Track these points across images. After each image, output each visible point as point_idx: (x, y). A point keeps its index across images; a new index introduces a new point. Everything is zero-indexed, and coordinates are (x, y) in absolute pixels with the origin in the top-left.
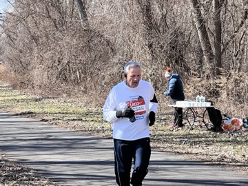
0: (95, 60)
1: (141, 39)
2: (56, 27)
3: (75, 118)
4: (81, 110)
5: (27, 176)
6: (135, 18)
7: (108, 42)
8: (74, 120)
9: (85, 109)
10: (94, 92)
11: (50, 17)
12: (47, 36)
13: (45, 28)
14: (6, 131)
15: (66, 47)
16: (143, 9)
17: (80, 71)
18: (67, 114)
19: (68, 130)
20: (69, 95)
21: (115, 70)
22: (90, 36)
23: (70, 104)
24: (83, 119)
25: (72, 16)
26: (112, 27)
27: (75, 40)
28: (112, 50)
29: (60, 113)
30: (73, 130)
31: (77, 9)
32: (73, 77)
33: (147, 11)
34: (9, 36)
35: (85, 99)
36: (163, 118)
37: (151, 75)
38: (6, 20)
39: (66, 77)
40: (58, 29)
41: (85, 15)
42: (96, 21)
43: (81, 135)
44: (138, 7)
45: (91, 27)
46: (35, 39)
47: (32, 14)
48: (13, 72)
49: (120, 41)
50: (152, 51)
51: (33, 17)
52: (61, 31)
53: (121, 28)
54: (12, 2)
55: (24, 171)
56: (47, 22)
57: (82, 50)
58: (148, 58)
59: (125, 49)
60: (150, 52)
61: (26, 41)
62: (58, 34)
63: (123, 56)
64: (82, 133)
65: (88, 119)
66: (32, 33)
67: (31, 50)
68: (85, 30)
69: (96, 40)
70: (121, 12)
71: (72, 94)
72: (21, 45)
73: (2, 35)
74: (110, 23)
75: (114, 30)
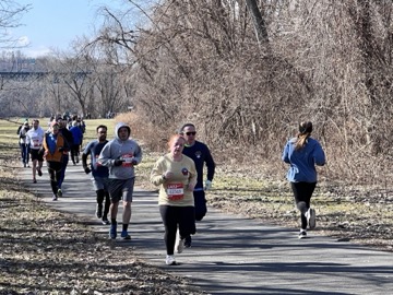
0: (281, 105)
1: (354, 71)
2: (219, 52)
3: (251, 197)
4: (259, 185)
5: (176, 289)
6: (345, 38)
7: (302, 77)
8: (248, 200)
9: (266, 184)
11: (209, 36)
12: (204, 67)
13: (201, 53)
15: (235, 85)
16: (358, 24)
17: (257, 122)
18: (236, 190)
19: (239, 216)
20: (240, 161)
22: (272, 67)
23: (241, 175)
24: (263, 198)
25: (243, 35)
26: (308, 53)
27: (248, 73)
28: (308, 89)
29: (225, 189)
30: (248, 216)
31: (252, 24)
32: (245, 132)
33: (364, 27)
34: (144, 67)
35: (266, 167)
36: (389, 198)
37: (370, 130)
38: (141, 42)
39: (234, 132)
40: (221, 57)
41: (264, 34)
42: (283, 44)
43: (261, 225)
44: (349, 21)
45: (275, 53)
46: (185, 71)
47: (181, 31)
48: (150, 124)
49: (319, 74)
50: (372, 92)
51: (182, 37)
52: (227, 59)
53: (323, 54)
54: (149, 14)
55: (173, 282)
56: (204, 45)
57: (259, 89)
58: (366, 102)
59: (329, 88)
60: (368, 92)
61: (171, 73)
62: (222, 64)
63: (325, 98)
65: (270, 199)
66: (181, 63)
67: (179, 89)
68: (265, 58)
69: (283, 74)
70: (322, 28)
71: (245, 158)
72: (164, 81)
73: (134, 66)
74: (304, 47)
75: (311, 57)
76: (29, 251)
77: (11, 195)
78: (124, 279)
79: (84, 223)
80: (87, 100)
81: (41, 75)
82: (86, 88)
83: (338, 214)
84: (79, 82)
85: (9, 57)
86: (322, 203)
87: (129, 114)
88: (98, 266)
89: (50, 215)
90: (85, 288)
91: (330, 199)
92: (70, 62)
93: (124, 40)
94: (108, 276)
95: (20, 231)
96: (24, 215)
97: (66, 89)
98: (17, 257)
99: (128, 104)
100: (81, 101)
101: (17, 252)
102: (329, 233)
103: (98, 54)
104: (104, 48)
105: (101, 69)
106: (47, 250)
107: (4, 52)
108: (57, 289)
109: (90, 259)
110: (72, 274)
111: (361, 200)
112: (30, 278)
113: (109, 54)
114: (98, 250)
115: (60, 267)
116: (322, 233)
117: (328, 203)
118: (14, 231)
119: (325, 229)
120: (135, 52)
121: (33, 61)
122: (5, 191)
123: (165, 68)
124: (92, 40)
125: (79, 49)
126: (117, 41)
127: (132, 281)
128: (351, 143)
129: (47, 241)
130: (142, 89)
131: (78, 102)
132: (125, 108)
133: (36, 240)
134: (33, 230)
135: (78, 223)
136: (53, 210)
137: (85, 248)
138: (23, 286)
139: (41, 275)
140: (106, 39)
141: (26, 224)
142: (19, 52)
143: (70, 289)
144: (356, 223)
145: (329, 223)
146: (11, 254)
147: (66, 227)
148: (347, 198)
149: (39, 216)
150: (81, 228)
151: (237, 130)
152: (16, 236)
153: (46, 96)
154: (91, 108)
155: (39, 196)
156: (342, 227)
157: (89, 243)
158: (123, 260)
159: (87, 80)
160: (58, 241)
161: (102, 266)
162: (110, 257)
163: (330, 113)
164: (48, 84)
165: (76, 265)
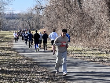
0: (86, 26)
1: (106, 17)
2: (68, 12)
3: (77, 52)
4: (79, 49)
5: (56, 78)
7: (91, 18)
8: (76, 53)
9: (81, 49)
10: (85, 41)
11: (65, 7)
12: (64, 16)
13: (63, 12)
14: (47, 58)
15: (73, 21)
16: (107, 3)
17: (79, 31)
18: (73, 50)
19: (74, 58)
20: (74, 42)
21: (95, 31)
22: (83, 16)
23: (74, 46)
24: (81, 53)
25: (75, 7)
27: (76, 18)
28: (93, 22)
29: (70, 50)
30: (76, 58)
31: (77, 4)
32: (76, 34)
34: (47, 16)
35: (81, 44)
38: (46, 9)
40: (69, 13)
41: (81, 6)
42: (86, 9)
43: (80, 60)
44: (105, 3)
45: (84, 12)
46: (59, 17)
47: (57, 6)
49: (97, 18)
51: (58, 8)
52: (70, 14)
53: (97, 12)
54: (49, 1)
55: (55, 76)
56: (64, 10)
57: (79, 22)
59: (99, 22)
61: (55, 18)
63: (98, 24)
64: (80, 59)
65: (83, 53)
66: (58, 15)
67: (57, 22)
68: (81, 13)
69: (86, 18)
70: (97, 5)
71: (76, 41)
72: (53, 20)
73: (44, 16)
74: (92, 10)
75: (94, 13)
76: (15, 68)
77: (10, 52)
78: (42, 76)
79: (30, 60)
80: (31, 25)
81: (18, 18)
82: (31, 22)
83: (102, 57)
84: (29, 20)
85: (9, 13)
86: (97, 54)
87: (43, 29)
88: (34, 72)
89: (21, 58)
90: (31, 78)
91: (99, 53)
92: (27, 15)
93: (42, 8)
94: (37, 75)
95: (13, 62)
96: (14, 58)
97: (26, 22)
98: (12, 69)
99: (43, 26)
100: (30, 26)
101: (12, 68)
102: (99, 62)
103: (34, 12)
104: (36, 11)
105: (35, 16)
106: (20, 68)
107: (8, 12)
108: (23, 78)
109: (32, 70)
110: (27, 74)
111: (108, 53)
112: (15, 75)
113: (37, 12)
114: (35, 67)
115: (24, 72)
116: (97, 62)
117: (99, 54)
118: (11, 62)
119: (98, 61)
120: (45, 12)
121: (16, 14)
122: (8, 51)
123: (53, 16)
124: (33, 8)
125: (29, 11)
126: (40, 9)
127: (44, 76)
128: (105, 37)
129: (20, 65)
130: (47, 22)
131: (29, 26)
132: (42, 28)
133: (17, 65)
134: (16, 62)
135: (29, 60)
136: (22, 56)
137: (31, 67)
138: (14, 78)
139: (19, 74)
140: (37, 8)
141: (14, 60)
142: (12, 12)
143: (27, 78)
144: (106, 60)
145: (99, 60)
146: (10, 68)
147: (26, 61)
148: (104, 53)
149: (18, 58)
150: (30, 61)
151: (73, 34)
152: (11, 63)
153: (20, 24)
154: (33, 28)
155: (18, 52)
156: (103, 61)
157: (32, 65)
158: (41, 70)
159: (31, 20)
160: (23, 65)
161: (36, 72)
162: (38, 70)
163: (99, 29)
164: (20, 21)
165: (28, 72)
